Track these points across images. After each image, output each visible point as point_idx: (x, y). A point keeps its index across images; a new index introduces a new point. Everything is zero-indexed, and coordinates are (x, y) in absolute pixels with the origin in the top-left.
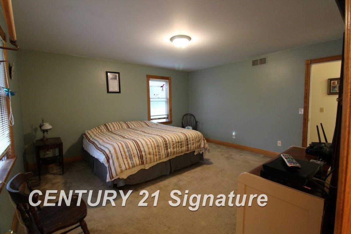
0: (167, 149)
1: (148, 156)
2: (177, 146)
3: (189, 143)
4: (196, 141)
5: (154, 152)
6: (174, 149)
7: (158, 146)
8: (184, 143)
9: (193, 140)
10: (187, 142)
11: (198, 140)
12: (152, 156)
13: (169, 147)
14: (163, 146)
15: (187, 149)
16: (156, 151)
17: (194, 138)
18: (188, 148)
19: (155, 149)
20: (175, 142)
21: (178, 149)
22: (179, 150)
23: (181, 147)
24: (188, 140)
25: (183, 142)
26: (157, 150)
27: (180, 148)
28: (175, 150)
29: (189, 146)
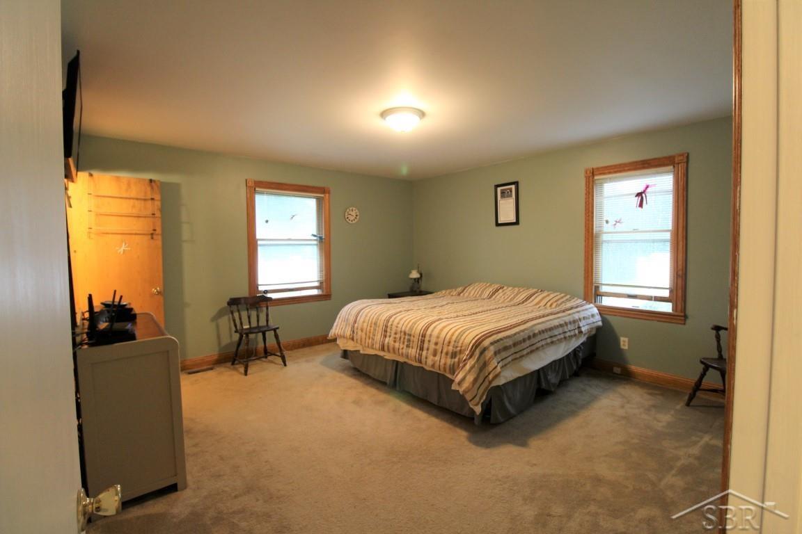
0: (385, 336)
1: (360, 333)
2: (402, 339)
3: (426, 345)
4: (445, 351)
5: (368, 329)
6: (395, 342)
7: (375, 324)
8: (416, 340)
9: (436, 344)
10: (423, 342)
11: (451, 351)
12: (364, 336)
13: (388, 334)
14: (381, 327)
15: (417, 356)
16: (370, 330)
17: (441, 340)
18: (421, 355)
19: (371, 327)
20: (399, 329)
21: (401, 346)
22: (402, 349)
23: (408, 346)
24: (425, 337)
25: (414, 337)
26: (372, 329)
27: (405, 347)
28: (397, 345)
29: (424, 353)
